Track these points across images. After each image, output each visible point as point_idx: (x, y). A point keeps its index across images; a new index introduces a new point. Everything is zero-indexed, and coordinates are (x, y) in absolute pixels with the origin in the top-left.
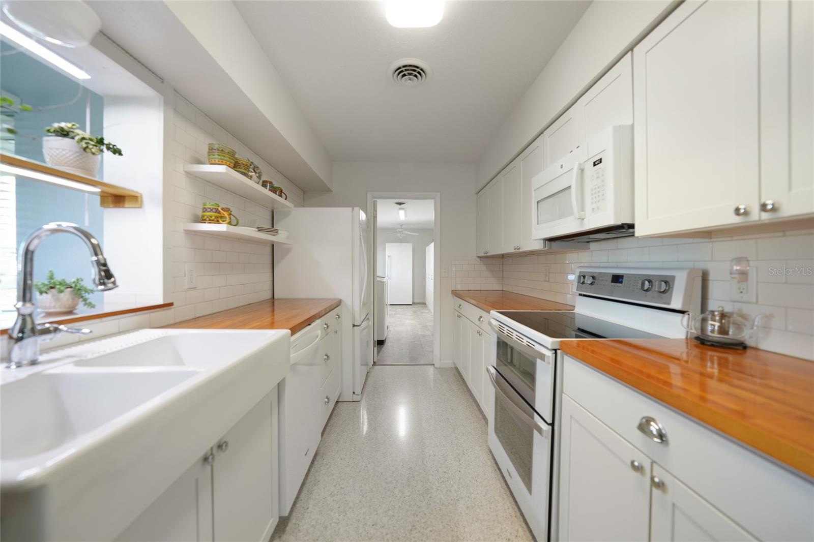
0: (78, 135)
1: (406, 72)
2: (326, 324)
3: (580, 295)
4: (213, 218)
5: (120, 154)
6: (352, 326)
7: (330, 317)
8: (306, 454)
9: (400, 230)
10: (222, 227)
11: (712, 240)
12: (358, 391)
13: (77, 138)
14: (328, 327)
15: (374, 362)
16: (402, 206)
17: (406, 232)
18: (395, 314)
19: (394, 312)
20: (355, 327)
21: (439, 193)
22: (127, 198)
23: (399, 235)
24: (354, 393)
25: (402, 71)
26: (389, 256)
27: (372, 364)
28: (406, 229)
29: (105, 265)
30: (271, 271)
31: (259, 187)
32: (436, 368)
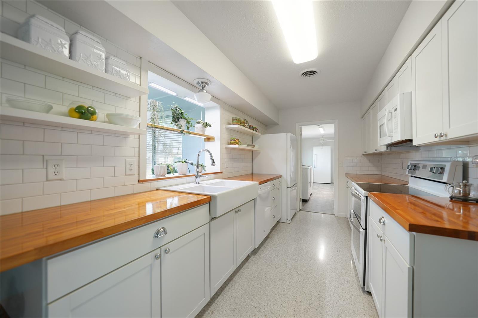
0: (202, 123)
1: (307, 74)
2: (273, 184)
3: (412, 176)
4: (234, 143)
5: (211, 126)
6: (286, 188)
7: (275, 182)
8: (264, 232)
9: (322, 139)
10: (236, 146)
11: (470, 146)
12: (290, 218)
13: (202, 124)
14: (274, 186)
15: (300, 209)
16: (320, 126)
17: (326, 140)
18: (318, 188)
19: (318, 187)
20: (288, 188)
21: (337, 120)
22: (211, 139)
23: (321, 142)
24: (287, 219)
25: (306, 74)
26: (315, 154)
27: (299, 209)
28: (326, 138)
29: (213, 159)
30: (252, 162)
31: (248, 130)
32: (335, 216)
